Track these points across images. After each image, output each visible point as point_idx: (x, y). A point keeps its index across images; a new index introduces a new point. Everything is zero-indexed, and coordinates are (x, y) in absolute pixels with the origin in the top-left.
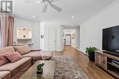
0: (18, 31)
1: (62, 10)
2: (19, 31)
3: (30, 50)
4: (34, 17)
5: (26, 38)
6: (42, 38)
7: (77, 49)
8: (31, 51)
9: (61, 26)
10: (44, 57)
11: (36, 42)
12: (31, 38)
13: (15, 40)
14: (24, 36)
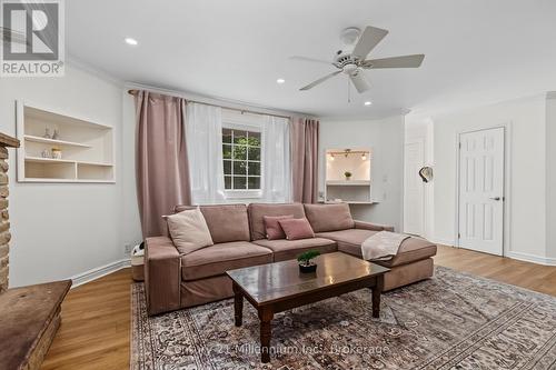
0: (330, 159)
1: (423, 56)
2: (332, 159)
3: (352, 221)
4: (368, 103)
5: (352, 181)
6: (425, 180)
8: (355, 227)
11: (385, 196)
12: (369, 179)
13: (322, 188)
14: (348, 175)
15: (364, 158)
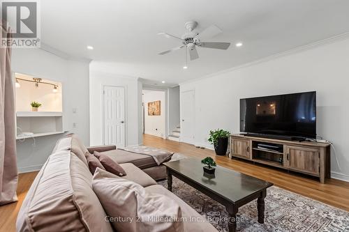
2: (18, 85)
7: (170, 138)
9: (140, 80)
10: (158, 157)
11: (74, 125)
12: (61, 111)
14: (35, 106)
15: (55, 90)
